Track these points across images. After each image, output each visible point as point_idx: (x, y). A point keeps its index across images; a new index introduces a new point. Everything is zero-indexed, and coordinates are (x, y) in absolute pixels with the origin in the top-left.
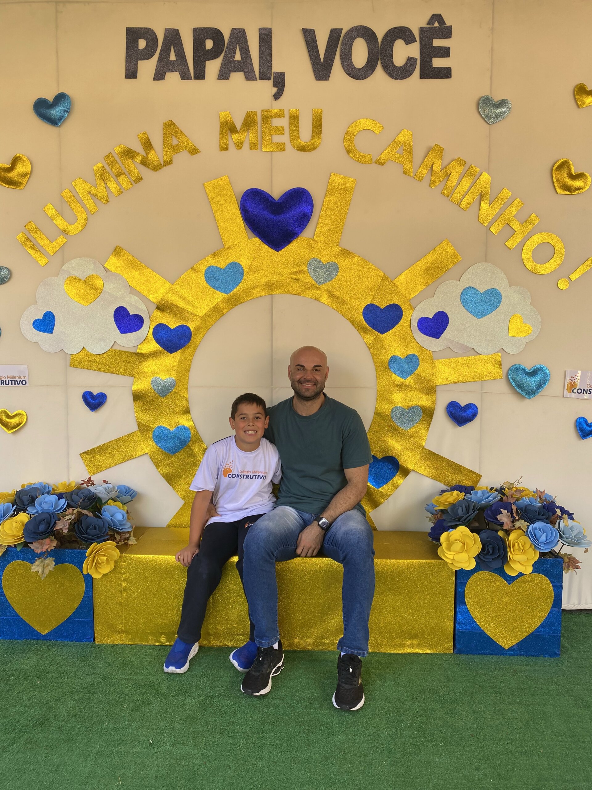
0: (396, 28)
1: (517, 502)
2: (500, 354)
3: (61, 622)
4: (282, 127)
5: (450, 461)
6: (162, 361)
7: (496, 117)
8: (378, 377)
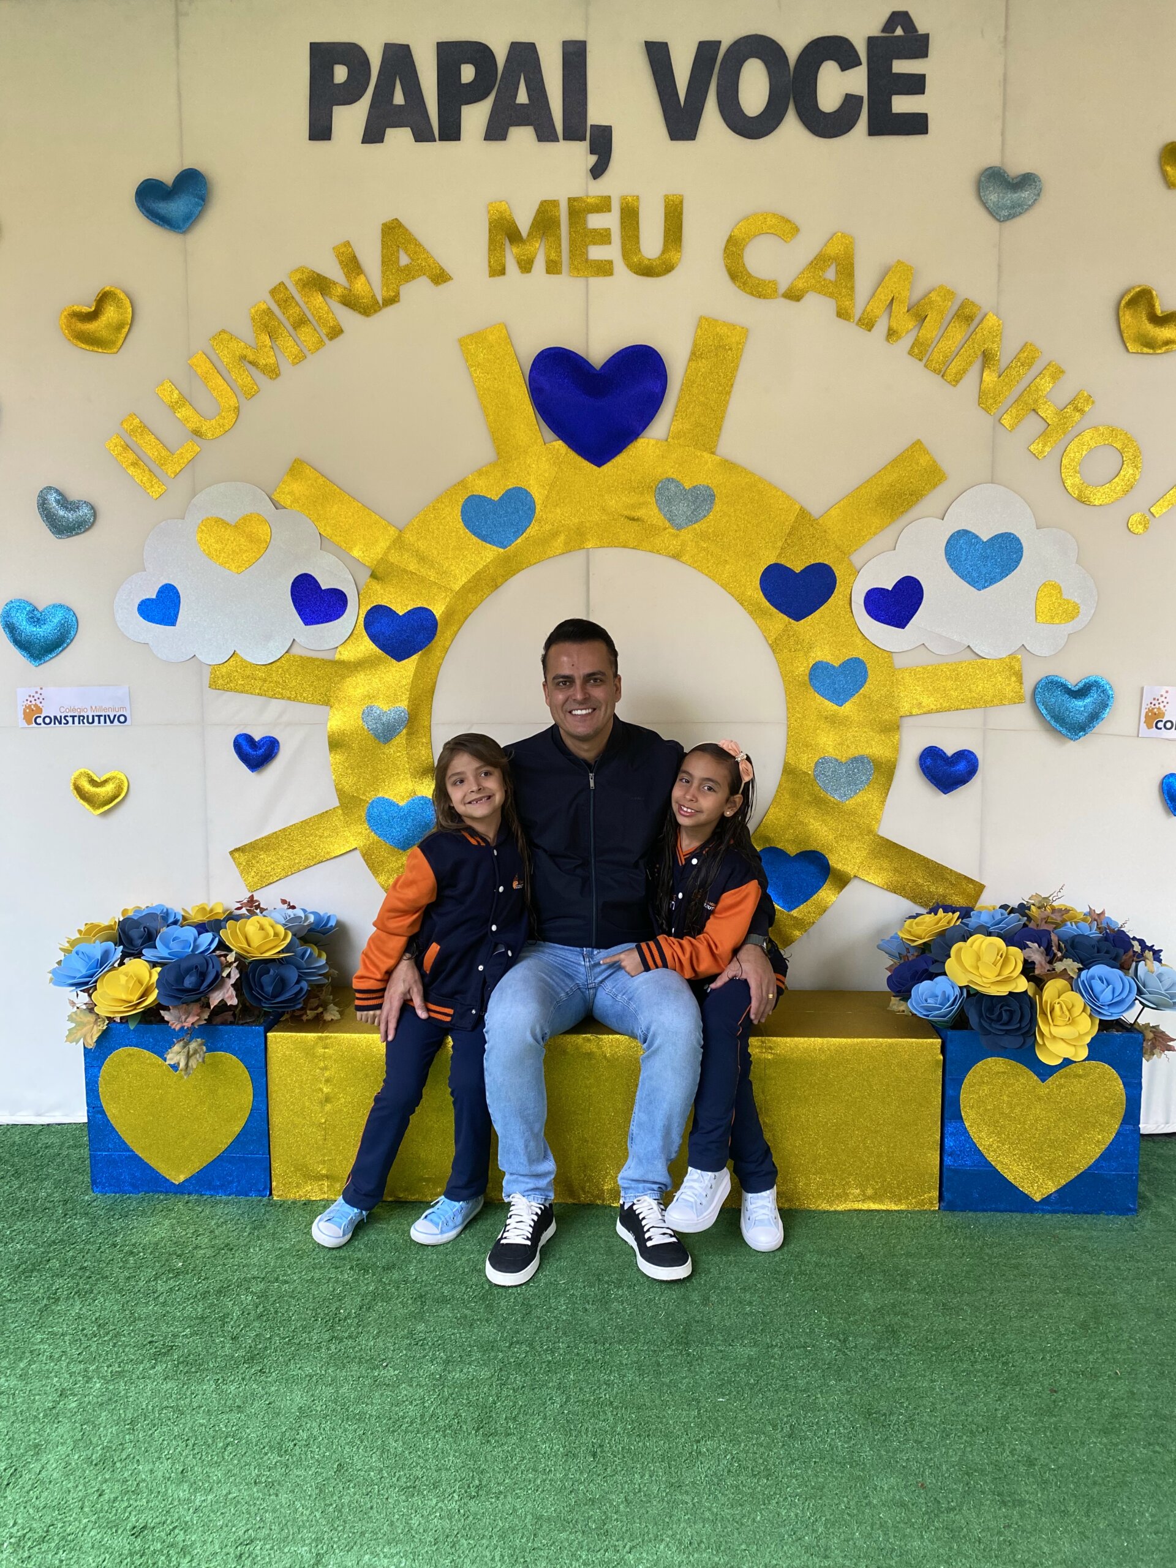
0: (822, 39)
1: (1057, 930)
2: (1019, 656)
3: (209, 1161)
4: (608, 231)
5: (925, 858)
6: (383, 675)
7: (1013, 207)
8: (787, 702)
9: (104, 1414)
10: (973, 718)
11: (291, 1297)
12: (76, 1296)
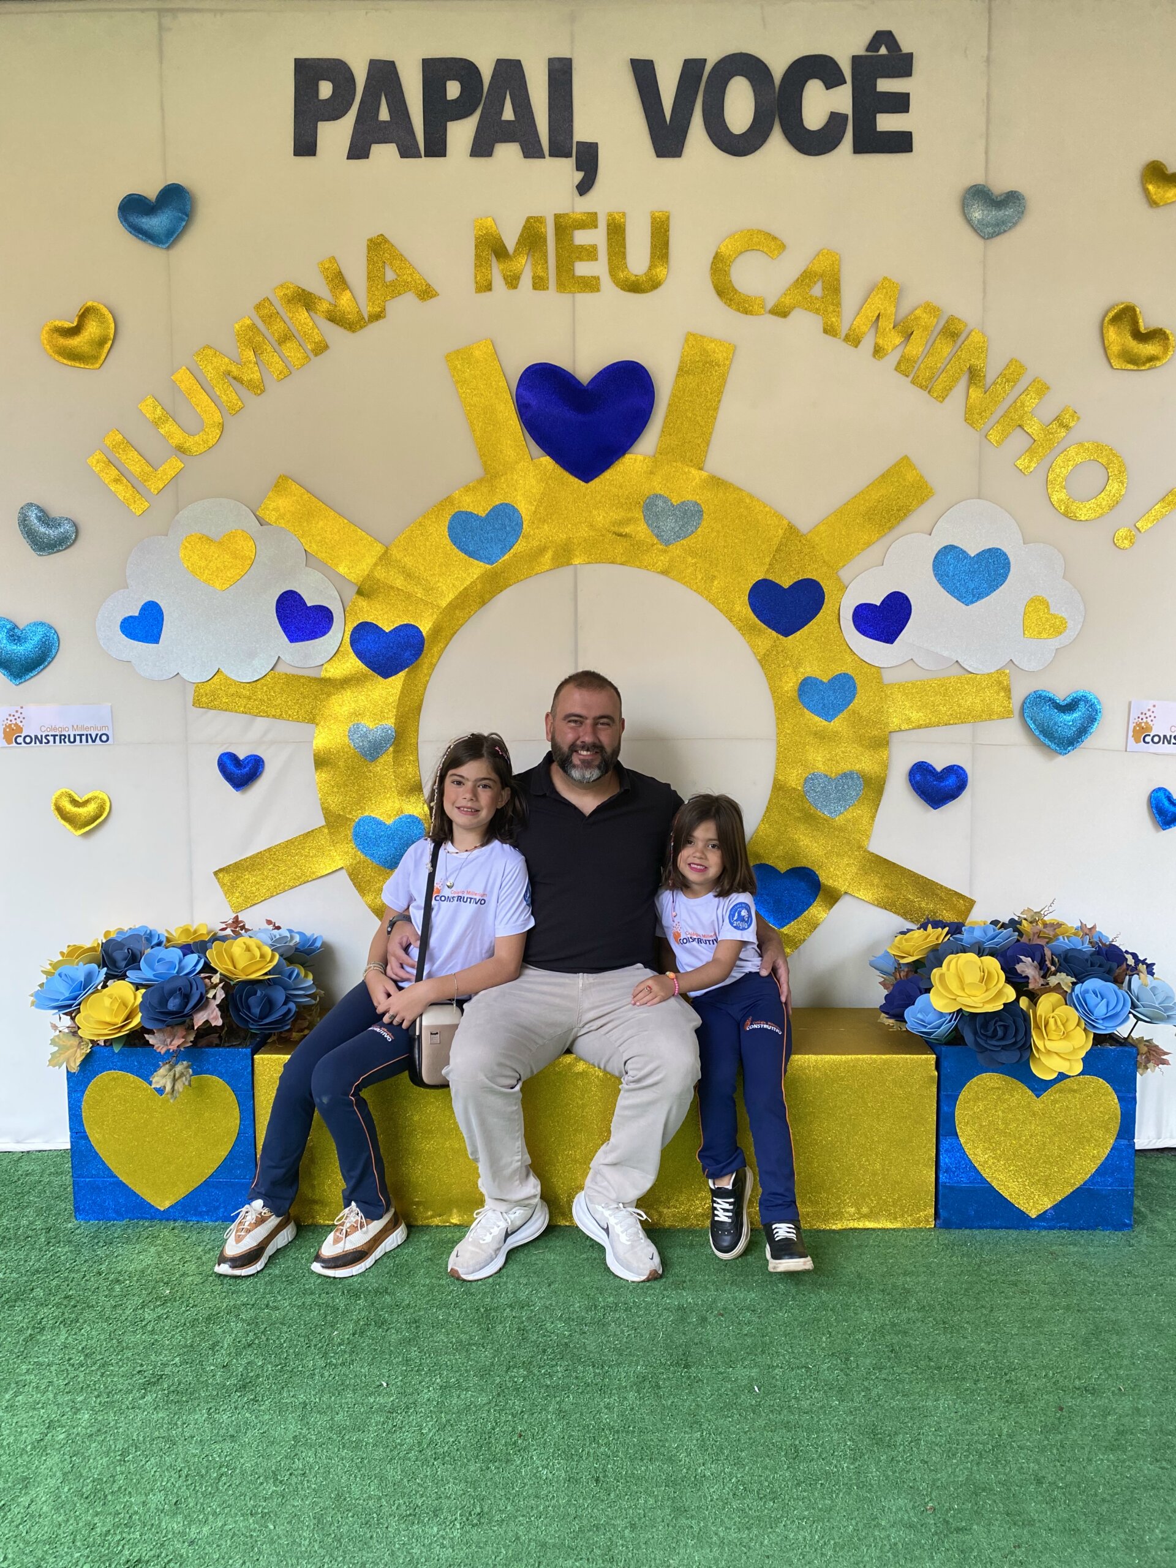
0: (808, 57)
1: (1050, 945)
2: (1007, 671)
3: (195, 1185)
4: (594, 248)
5: (915, 874)
6: (370, 693)
7: (998, 225)
8: (778, 718)
9: (94, 1445)
10: (962, 732)
11: (282, 1324)
12: (62, 1326)
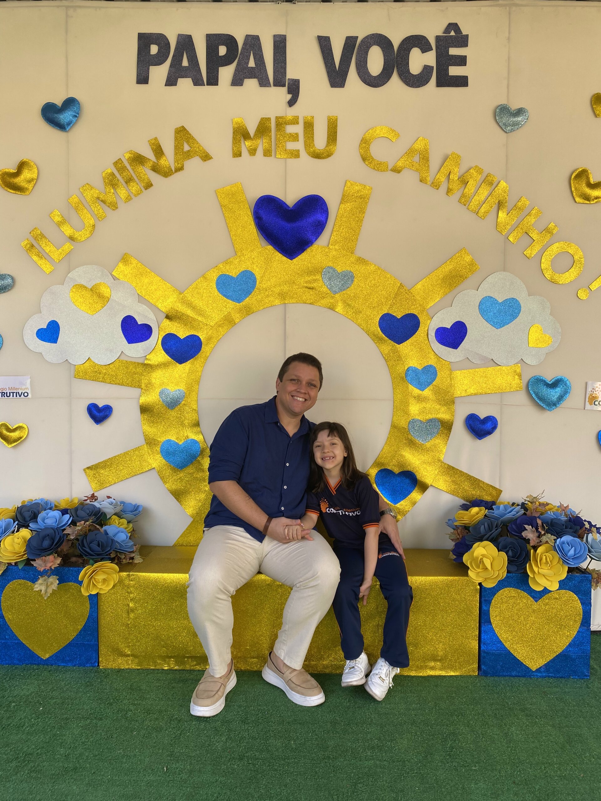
0: (412, 36)
1: (541, 516)
2: (519, 365)
3: (64, 645)
4: (297, 134)
5: (468, 475)
6: (171, 372)
7: (514, 125)
8: (393, 389)
